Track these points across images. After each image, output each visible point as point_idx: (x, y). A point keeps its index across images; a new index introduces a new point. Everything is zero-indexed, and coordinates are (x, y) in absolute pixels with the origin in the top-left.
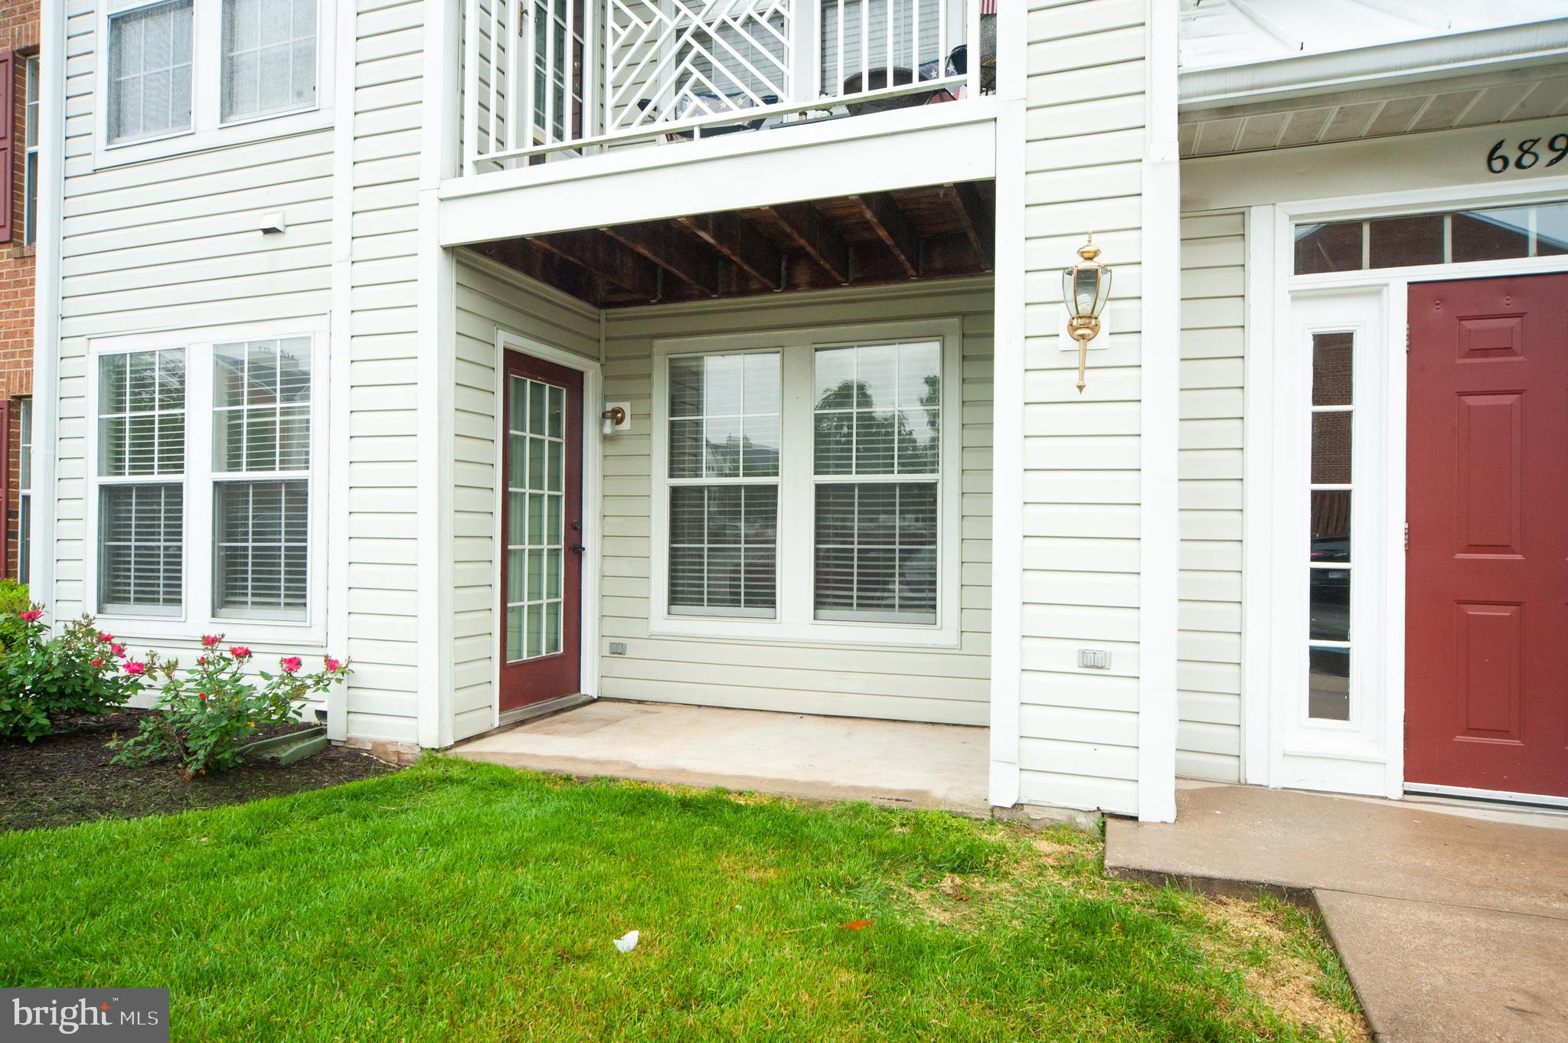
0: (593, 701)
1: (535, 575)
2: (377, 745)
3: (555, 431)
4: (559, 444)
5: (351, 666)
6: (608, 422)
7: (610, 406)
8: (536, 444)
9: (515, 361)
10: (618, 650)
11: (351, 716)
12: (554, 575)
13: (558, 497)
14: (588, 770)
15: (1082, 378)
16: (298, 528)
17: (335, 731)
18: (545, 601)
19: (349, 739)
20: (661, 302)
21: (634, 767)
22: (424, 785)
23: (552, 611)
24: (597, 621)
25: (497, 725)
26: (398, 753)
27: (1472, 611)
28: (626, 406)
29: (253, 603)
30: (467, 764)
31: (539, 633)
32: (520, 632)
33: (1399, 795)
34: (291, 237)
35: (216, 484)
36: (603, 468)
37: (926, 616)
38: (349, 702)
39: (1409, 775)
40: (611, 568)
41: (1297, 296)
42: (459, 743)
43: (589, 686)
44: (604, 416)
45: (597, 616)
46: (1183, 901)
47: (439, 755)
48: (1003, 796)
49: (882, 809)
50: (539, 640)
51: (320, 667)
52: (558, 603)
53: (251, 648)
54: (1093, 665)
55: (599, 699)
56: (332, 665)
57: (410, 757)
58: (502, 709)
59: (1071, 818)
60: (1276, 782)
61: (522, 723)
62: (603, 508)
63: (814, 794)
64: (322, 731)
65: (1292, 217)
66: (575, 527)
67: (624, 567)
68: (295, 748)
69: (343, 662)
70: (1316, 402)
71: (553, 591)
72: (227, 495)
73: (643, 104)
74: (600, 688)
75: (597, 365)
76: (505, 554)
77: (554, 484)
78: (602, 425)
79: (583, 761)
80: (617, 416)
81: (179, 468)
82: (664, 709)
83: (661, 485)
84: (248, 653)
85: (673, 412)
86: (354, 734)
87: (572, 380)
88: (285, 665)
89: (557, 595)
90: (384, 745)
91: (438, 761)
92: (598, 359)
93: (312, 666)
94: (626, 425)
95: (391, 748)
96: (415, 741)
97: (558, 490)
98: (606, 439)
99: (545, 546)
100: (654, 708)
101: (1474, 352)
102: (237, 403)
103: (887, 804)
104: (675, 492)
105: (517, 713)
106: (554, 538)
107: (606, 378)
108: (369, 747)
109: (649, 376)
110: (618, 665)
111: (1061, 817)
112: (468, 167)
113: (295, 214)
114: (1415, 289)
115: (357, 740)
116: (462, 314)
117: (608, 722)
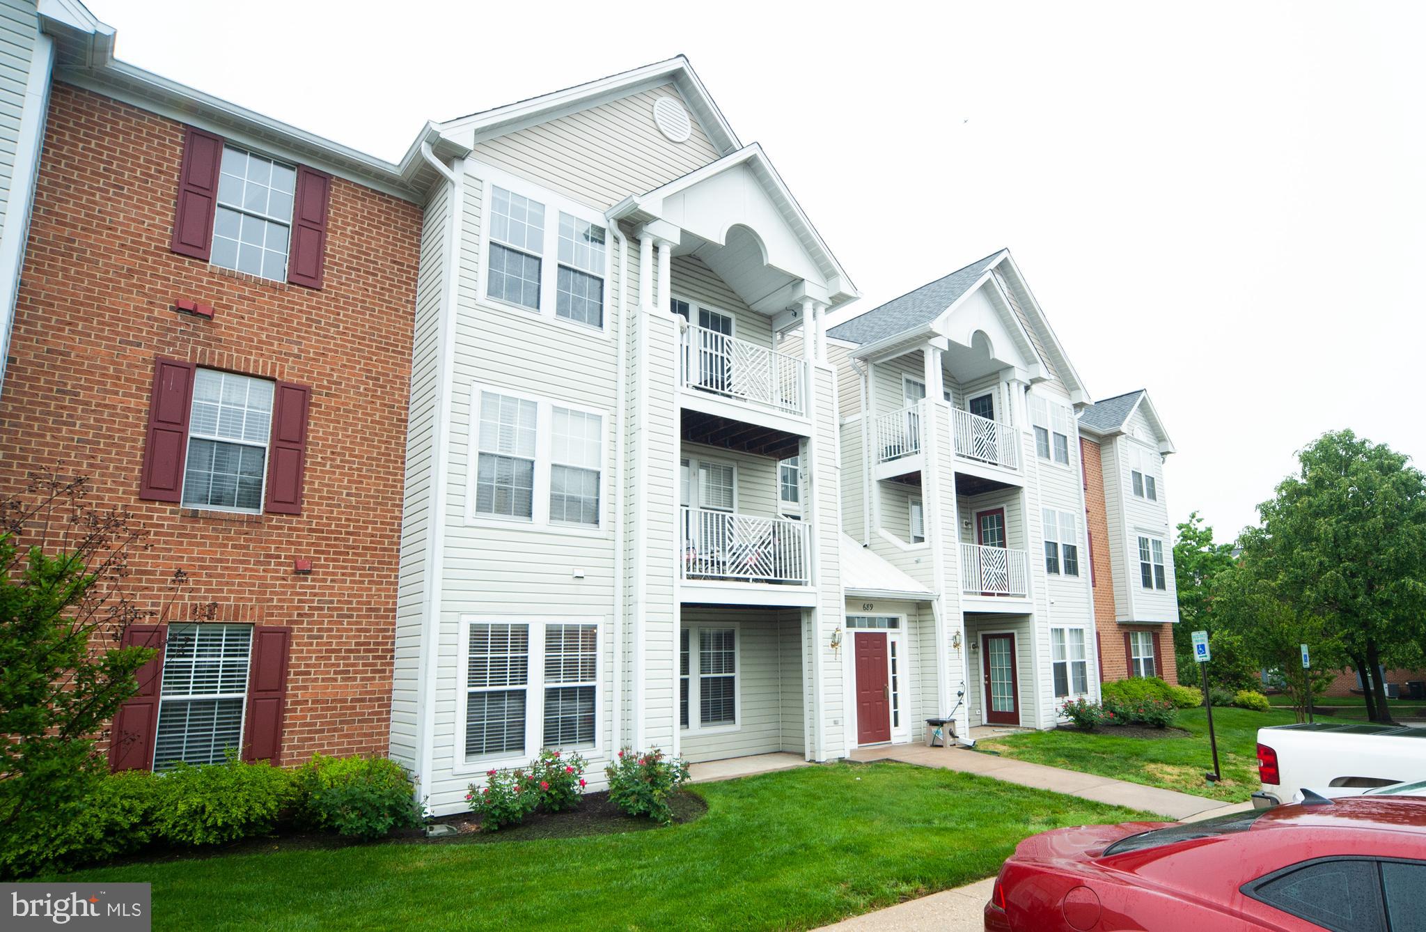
16: (591, 706)
35: (546, 689)
37: (732, 721)
39: (859, 742)
81: (524, 681)
101: (862, 648)
102: (556, 651)
113: (589, 571)
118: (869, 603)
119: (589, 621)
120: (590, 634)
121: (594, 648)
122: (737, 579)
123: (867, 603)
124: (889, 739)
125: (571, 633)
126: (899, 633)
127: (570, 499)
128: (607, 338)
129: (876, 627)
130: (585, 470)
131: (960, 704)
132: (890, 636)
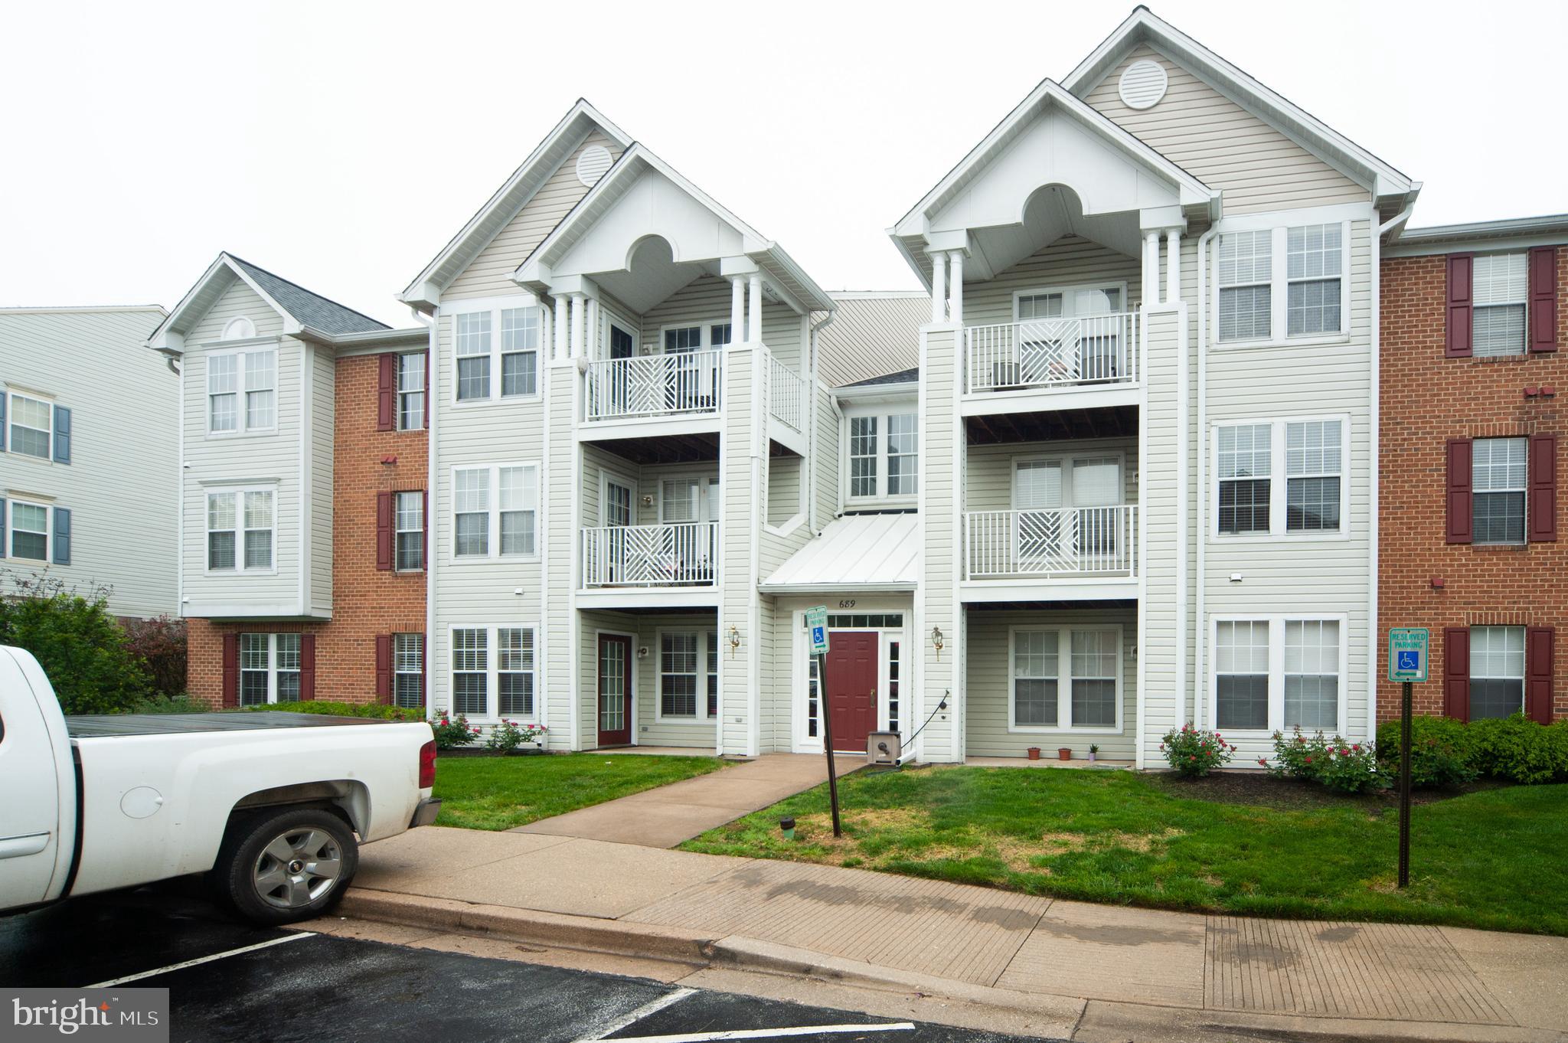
0: (635, 746)
1: (613, 704)
2: (558, 750)
3: (620, 657)
5: (549, 728)
6: (640, 653)
7: (641, 648)
8: (612, 662)
9: (602, 637)
10: (645, 729)
11: (550, 743)
12: (619, 705)
13: (621, 679)
15: (734, 656)
16: (530, 688)
17: (544, 748)
18: (616, 712)
19: (548, 749)
24: (637, 720)
25: (597, 747)
26: (564, 752)
27: (838, 710)
28: (647, 648)
30: (588, 757)
31: (614, 722)
32: (607, 721)
33: (823, 753)
34: (526, 595)
35: (499, 674)
38: (548, 739)
40: (642, 702)
41: (804, 633)
42: (584, 751)
43: (634, 741)
44: (639, 651)
45: (637, 718)
47: (578, 753)
48: (719, 752)
50: (614, 725)
51: (539, 728)
53: (518, 724)
54: (739, 721)
55: (638, 745)
56: (543, 728)
57: (568, 754)
58: (599, 743)
61: (608, 747)
62: (638, 682)
64: (540, 749)
65: (802, 614)
66: (628, 688)
67: (646, 702)
69: (546, 727)
70: (810, 659)
71: (620, 709)
72: (503, 678)
74: (639, 742)
75: (637, 635)
76: (601, 697)
77: (620, 675)
78: (638, 654)
80: (643, 651)
81: (485, 668)
82: (659, 747)
83: (659, 674)
85: (663, 650)
86: (551, 748)
87: (628, 641)
88: (530, 728)
89: (621, 711)
92: (637, 633)
93: (537, 728)
94: (647, 654)
96: (569, 749)
97: (621, 677)
98: (639, 659)
99: (616, 695)
100: (656, 747)
101: (839, 649)
102: (505, 647)
104: (664, 677)
105: (606, 745)
106: (619, 691)
107: (640, 639)
108: (555, 752)
109: (655, 640)
110: (645, 735)
112: (584, 586)
113: (527, 588)
114: (830, 633)
116: (584, 626)
118: (851, 599)
119: (528, 626)
120: (528, 635)
121: (531, 646)
122: (637, 585)
123: (845, 599)
125: (515, 635)
126: (901, 633)
127: (516, 536)
128: (539, 399)
129: (865, 625)
130: (525, 512)
131: (943, 718)
132: (885, 636)
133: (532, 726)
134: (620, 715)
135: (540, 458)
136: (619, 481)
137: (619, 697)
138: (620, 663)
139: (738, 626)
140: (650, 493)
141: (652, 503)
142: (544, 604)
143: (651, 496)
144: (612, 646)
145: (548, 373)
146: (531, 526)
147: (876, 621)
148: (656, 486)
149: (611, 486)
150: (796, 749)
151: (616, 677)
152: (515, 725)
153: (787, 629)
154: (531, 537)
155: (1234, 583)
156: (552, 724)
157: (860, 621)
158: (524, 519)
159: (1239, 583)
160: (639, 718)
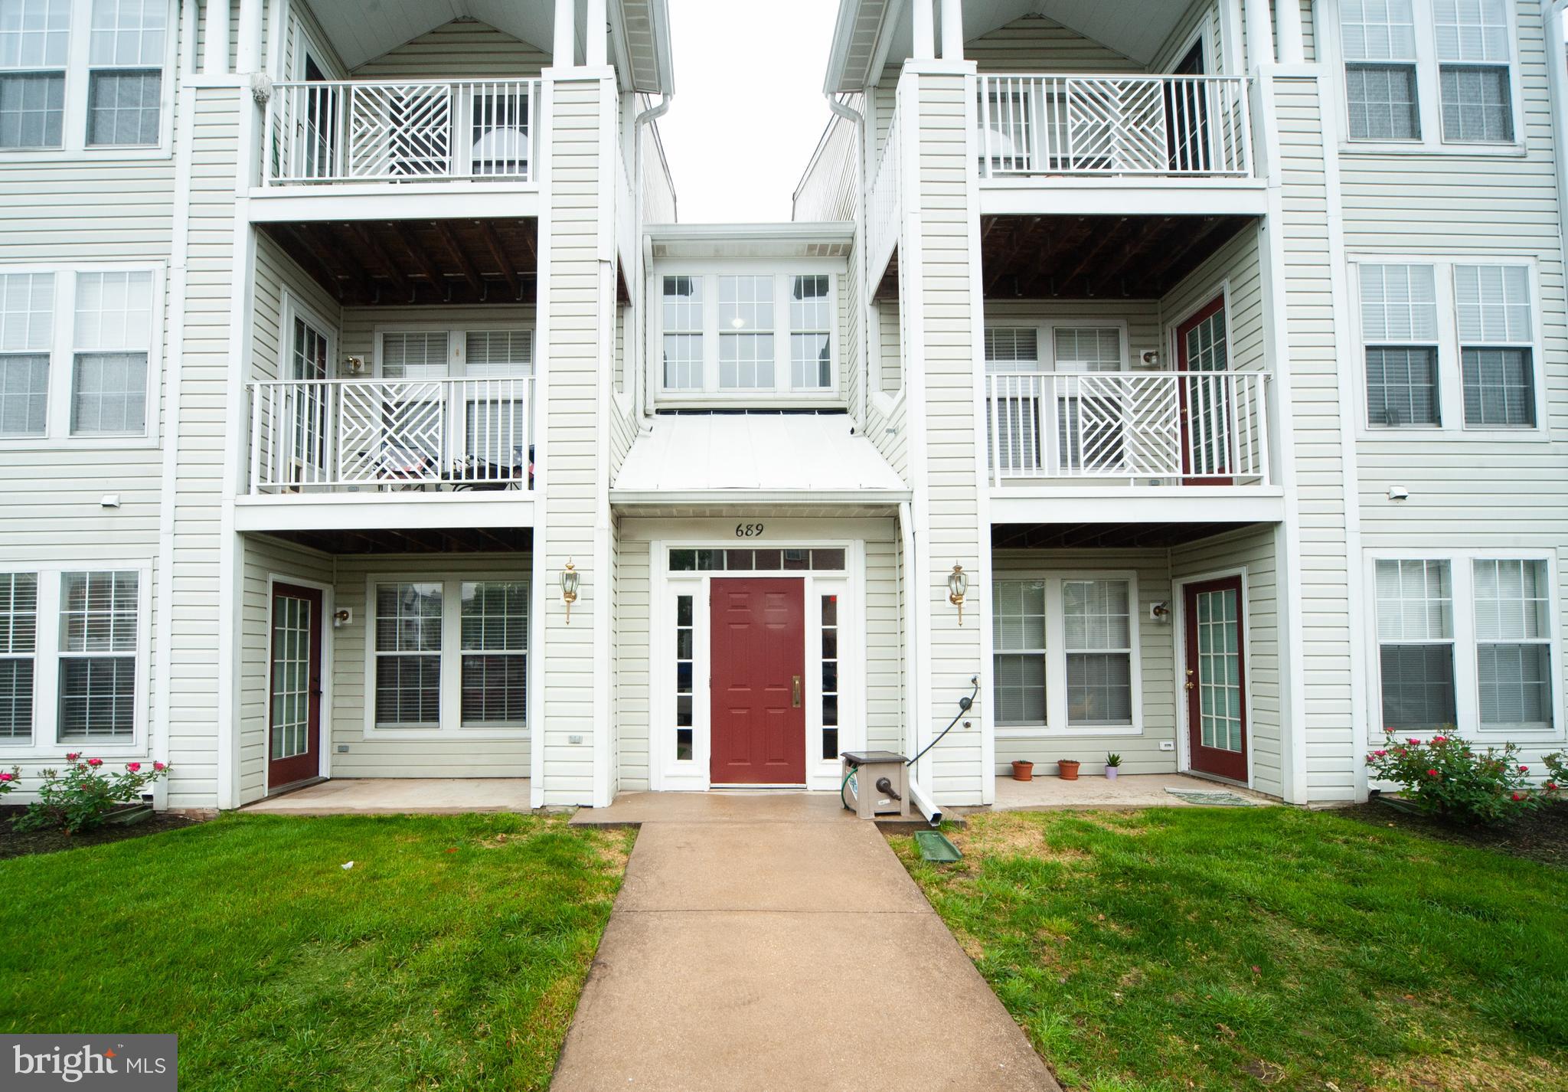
0: (326, 780)
1: (291, 708)
2: (188, 811)
3: (304, 625)
4: (306, 633)
5: (171, 767)
6: (338, 620)
7: (339, 610)
8: (292, 633)
9: (278, 588)
10: (343, 750)
11: (171, 796)
12: (302, 708)
13: (305, 664)
14: (326, 813)
15: (568, 618)
16: (128, 686)
17: (159, 804)
18: (296, 723)
19: (169, 809)
20: (372, 552)
21: (353, 809)
22: (224, 827)
23: (301, 728)
24: (330, 734)
25: (266, 795)
26: (204, 814)
27: (734, 712)
28: (350, 610)
29: (116, 733)
30: (250, 816)
31: (293, 742)
32: (281, 742)
33: (708, 789)
34: (124, 510)
35: (62, 660)
36: (335, 646)
37: (521, 723)
38: (169, 787)
39: (713, 781)
40: (339, 702)
41: (670, 580)
42: (243, 806)
43: (324, 771)
44: (335, 616)
45: (330, 730)
46: (594, 833)
47: (232, 813)
48: (536, 803)
49: (482, 815)
50: (293, 747)
51: (150, 768)
52: (304, 725)
53: (103, 760)
54: (575, 742)
55: (331, 779)
56: (158, 766)
57: (213, 816)
58: (270, 787)
59: (566, 810)
60: (662, 789)
61: (282, 794)
62: (334, 668)
63: (449, 812)
64: (151, 806)
65: (667, 547)
66: (316, 680)
67: (348, 702)
68: (134, 816)
69: (166, 764)
70: (679, 624)
71: (302, 717)
72: (70, 668)
73: (361, 454)
74: (332, 773)
75: (331, 586)
76: (272, 697)
77: (303, 656)
78: (334, 621)
79: (323, 809)
80: (343, 616)
81: (31, 648)
82: (372, 781)
83: (371, 655)
84: (100, 763)
85: (379, 614)
86: (172, 806)
87: (316, 596)
88: (129, 768)
89: (304, 720)
90: (193, 810)
91: (232, 816)
92: (331, 583)
93: (146, 768)
94: (349, 621)
95: (199, 812)
96: (216, 806)
97: (306, 659)
98: (335, 629)
99: (297, 692)
100: (367, 782)
101: (734, 607)
102: (77, 607)
103: (484, 812)
104: (380, 659)
105: (279, 789)
106: (302, 686)
107: (336, 594)
108: (183, 812)
109: (364, 593)
110: (343, 759)
111: (562, 810)
112: (254, 489)
113: (126, 497)
114: (713, 580)
115: (175, 809)
116: (248, 566)
117: (337, 790)
118: (755, 521)
119: (127, 566)
120: (127, 586)
121: (133, 604)
122: (358, 488)
123: (746, 522)
124: (803, 781)
125: (100, 586)
126: (844, 579)
127: (105, 400)
128: (165, 154)
129: (777, 567)
130: (128, 354)
131: (967, 725)
132: (816, 584)
133: (136, 766)
134: (302, 728)
135: (164, 257)
136: (312, 321)
137: (302, 696)
138: (303, 635)
139: (579, 564)
140: (360, 353)
141: (362, 369)
142: (166, 524)
143: (361, 358)
144: (293, 605)
145: (188, 97)
146: (141, 382)
147: (797, 559)
148: (371, 342)
149: (299, 323)
150: (658, 784)
151: (298, 661)
152: (96, 763)
153: (640, 572)
154: (139, 402)
155: (1394, 502)
156: (176, 757)
157: (768, 559)
158: (125, 367)
159: (1402, 502)
160: (333, 731)
